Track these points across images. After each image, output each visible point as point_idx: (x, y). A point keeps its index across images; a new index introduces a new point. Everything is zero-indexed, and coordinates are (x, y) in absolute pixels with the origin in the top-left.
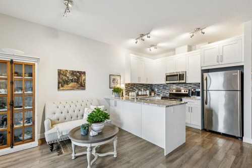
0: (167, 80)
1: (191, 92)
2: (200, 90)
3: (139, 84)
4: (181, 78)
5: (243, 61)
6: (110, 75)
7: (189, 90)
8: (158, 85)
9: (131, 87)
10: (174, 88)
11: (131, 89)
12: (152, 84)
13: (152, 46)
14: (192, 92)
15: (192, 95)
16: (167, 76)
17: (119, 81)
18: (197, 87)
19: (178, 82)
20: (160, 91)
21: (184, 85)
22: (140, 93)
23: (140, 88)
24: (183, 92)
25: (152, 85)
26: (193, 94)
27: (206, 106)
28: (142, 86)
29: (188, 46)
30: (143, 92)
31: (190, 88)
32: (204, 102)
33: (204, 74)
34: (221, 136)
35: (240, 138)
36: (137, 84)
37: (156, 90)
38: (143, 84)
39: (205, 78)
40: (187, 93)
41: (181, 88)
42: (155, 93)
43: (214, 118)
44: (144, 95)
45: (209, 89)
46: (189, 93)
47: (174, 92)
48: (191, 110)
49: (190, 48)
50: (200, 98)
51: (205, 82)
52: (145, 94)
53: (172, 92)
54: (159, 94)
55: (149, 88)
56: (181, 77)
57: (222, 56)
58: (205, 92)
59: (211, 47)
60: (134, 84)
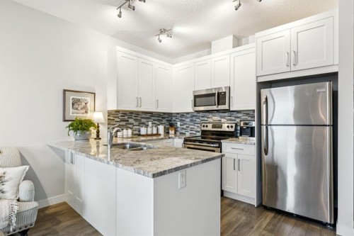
0: (195, 106)
1: (239, 128)
2: (254, 124)
3: (143, 112)
4: (221, 101)
5: (337, 62)
6: (65, 91)
7: (236, 125)
8: (182, 115)
9: (122, 118)
10: (210, 120)
11: (124, 123)
12: (172, 114)
13: (162, 31)
14: (241, 128)
15: (241, 135)
16: (196, 97)
17: (90, 106)
18: (249, 118)
19: (215, 108)
20: (184, 127)
21: (226, 114)
22: (143, 131)
23: (143, 120)
24: (225, 128)
25: (170, 114)
26: (243, 132)
27: (266, 158)
28: (148, 116)
29: (235, 37)
30: (149, 129)
31: (238, 120)
32: (262, 150)
33: (262, 90)
34: (293, 221)
35: (330, 225)
36: (137, 113)
37: (179, 124)
38: (151, 113)
39: (263, 100)
40: (233, 130)
41: (223, 120)
42: (176, 131)
43: (279, 182)
44: (152, 135)
45: (272, 123)
46: (236, 129)
47: (210, 128)
48: (237, 164)
49: (238, 42)
50: (254, 140)
51: (264, 107)
52: (155, 132)
53: (205, 129)
54: (183, 131)
55: (164, 121)
56: (221, 97)
57: (296, 54)
58: (264, 128)
59: (275, 36)
60: (131, 113)
